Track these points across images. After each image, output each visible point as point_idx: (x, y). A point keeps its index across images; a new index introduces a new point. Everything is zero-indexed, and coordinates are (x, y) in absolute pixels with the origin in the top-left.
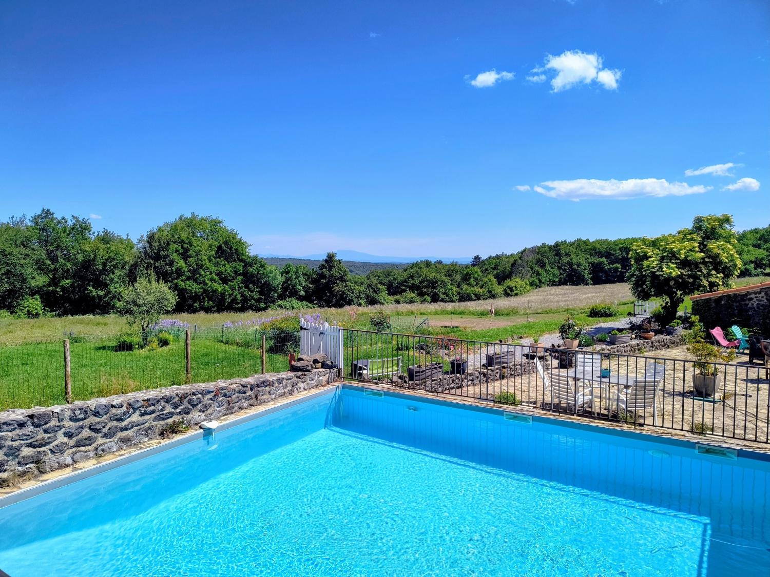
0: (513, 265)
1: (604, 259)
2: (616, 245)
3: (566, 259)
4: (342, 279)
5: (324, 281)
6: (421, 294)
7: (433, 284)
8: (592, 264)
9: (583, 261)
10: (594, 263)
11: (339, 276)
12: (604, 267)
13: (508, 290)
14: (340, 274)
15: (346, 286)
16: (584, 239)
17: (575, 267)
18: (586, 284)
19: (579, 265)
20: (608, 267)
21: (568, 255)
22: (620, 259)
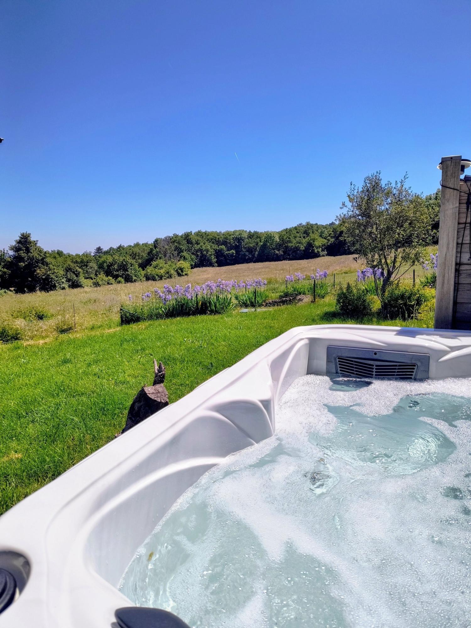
0: (150, 253)
1: (223, 247)
2: (230, 236)
3: (197, 247)
4: (43, 262)
5: (22, 264)
6: (116, 277)
7: (123, 267)
8: (215, 251)
9: (210, 248)
10: (217, 249)
11: (40, 258)
12: (224, 253)
13: (180, 271)
14: (41, 256)
15: (50, 270)
16: (203, 231)
17: (205, 252)
18: (213, 266)
19: (207, 251)
20: (226, 252)
21: (197, 243)
22: (234, 247)
